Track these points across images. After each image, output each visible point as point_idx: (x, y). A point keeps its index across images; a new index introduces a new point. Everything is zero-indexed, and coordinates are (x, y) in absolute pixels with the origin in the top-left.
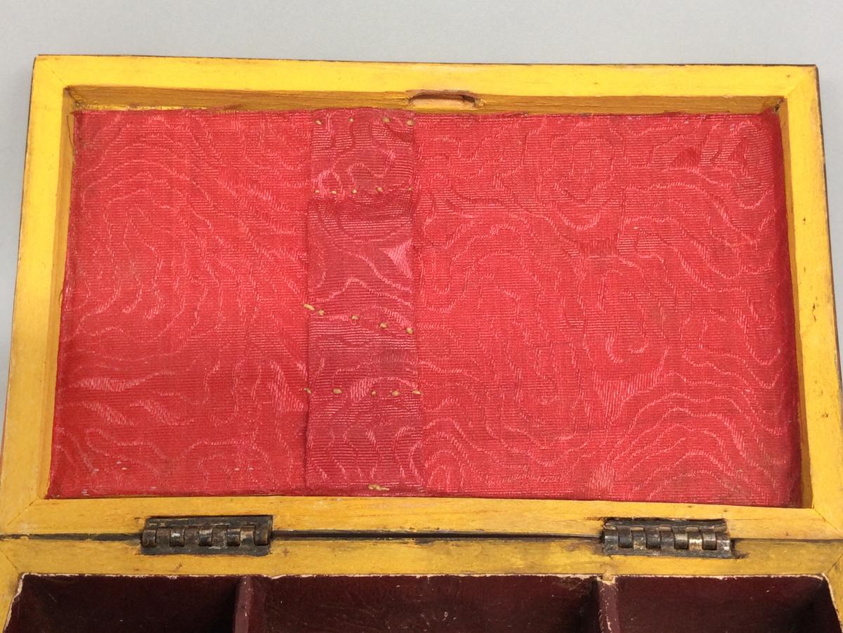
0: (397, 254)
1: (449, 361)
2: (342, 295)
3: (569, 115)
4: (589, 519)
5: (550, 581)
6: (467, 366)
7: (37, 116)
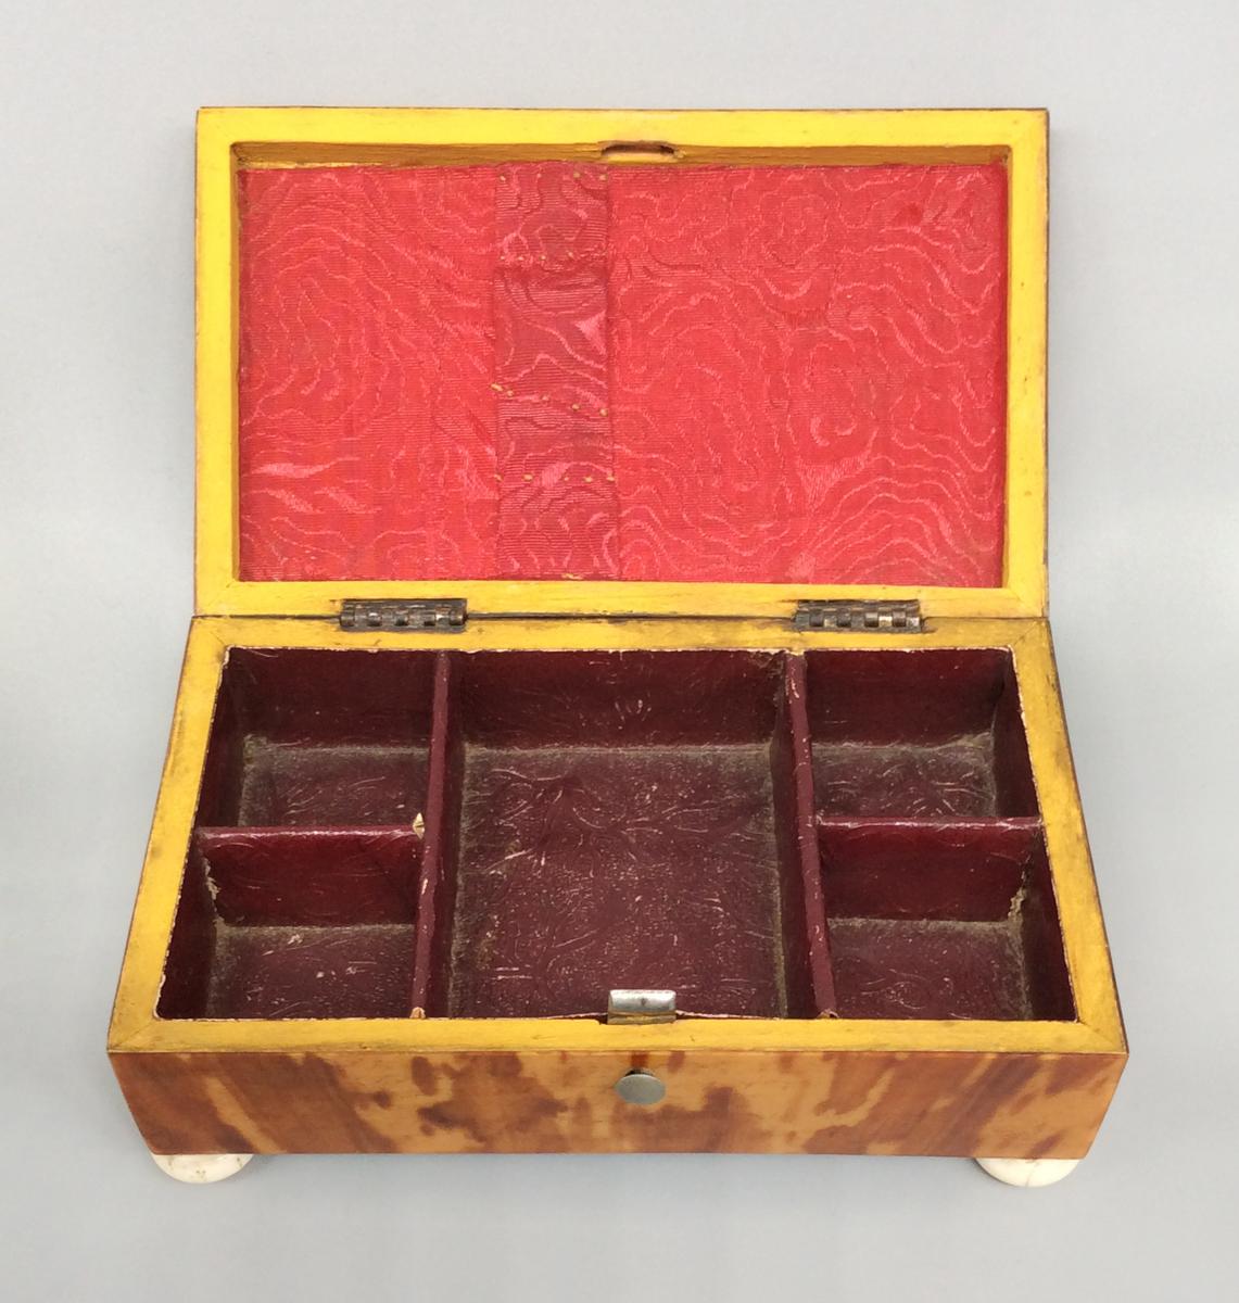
0: (588, 327)
1: (645, 445)
2: (532, 373)
3: (779, 167)
4: (783, 601)
5: (741, 655)
6: (666, 450)
7: (205, 175)
